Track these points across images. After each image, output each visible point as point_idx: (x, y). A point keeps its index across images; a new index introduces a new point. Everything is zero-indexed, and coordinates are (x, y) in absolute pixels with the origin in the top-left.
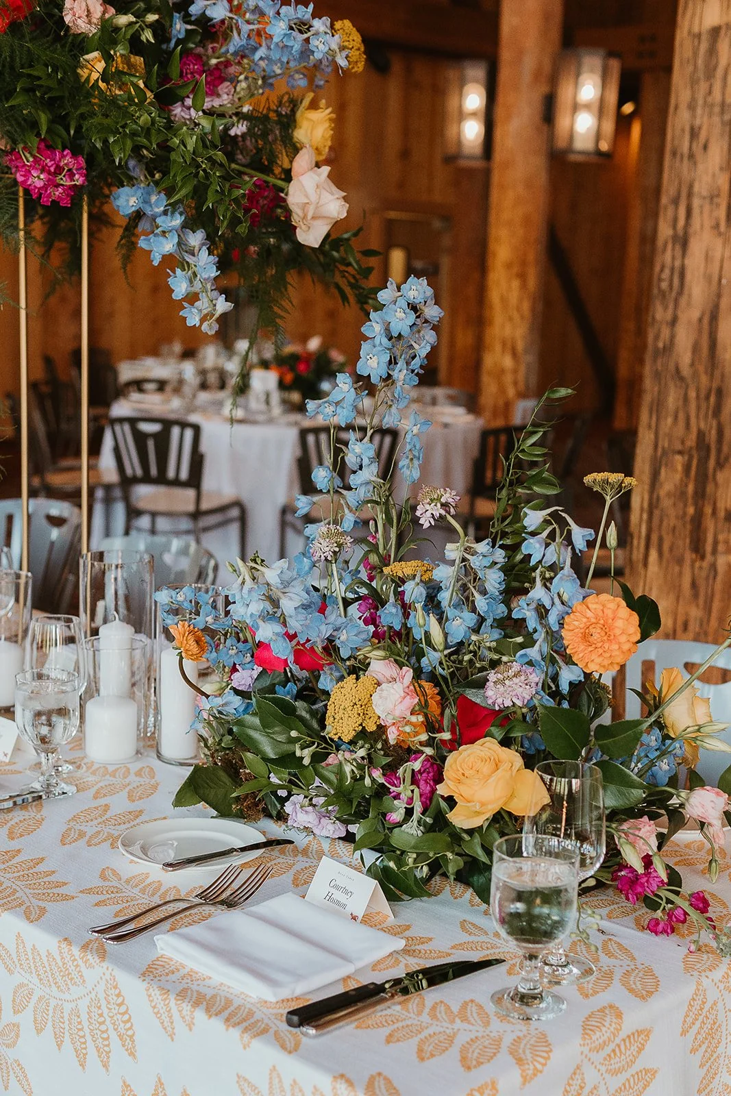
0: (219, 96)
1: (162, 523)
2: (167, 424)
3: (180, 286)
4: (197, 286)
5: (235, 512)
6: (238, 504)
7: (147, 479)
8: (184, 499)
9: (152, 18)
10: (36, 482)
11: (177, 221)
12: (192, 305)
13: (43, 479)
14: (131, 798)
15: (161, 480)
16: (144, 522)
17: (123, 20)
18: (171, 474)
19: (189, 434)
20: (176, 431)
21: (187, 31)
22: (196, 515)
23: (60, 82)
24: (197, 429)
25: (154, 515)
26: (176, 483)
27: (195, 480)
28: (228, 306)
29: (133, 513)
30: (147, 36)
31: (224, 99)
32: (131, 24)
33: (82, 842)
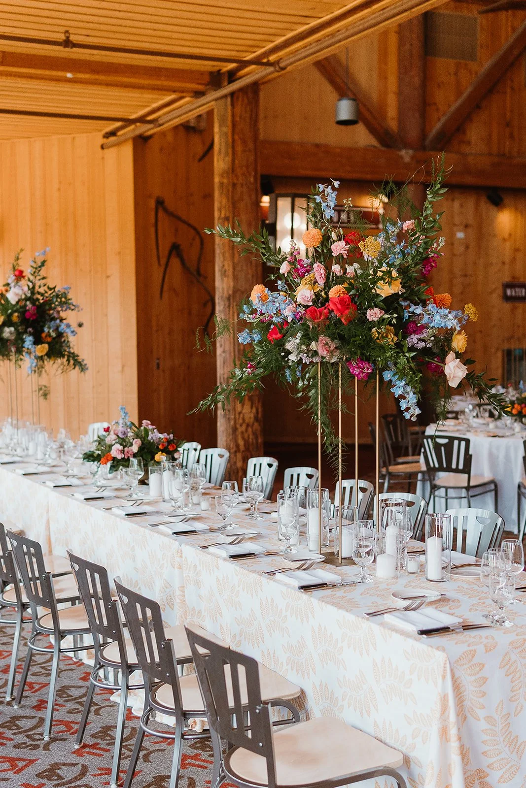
0: (423, 334)
1: (451, 493)
2: (451, 439)
3: (403, 405)
4: (410, 405)
5: (492, 487)
6: (492, 482)
7: (441, 469)
8: (462, 479)
9: (395, 315)
10: (384, 471)
11: (403, 383)
12: (407, 412)
13: (387, 469)
14: (387, 585)
15: (449, 469)
16: (442, 492)
17: (386, 316)
18: (454, 466)
19: (463, 444)
20: (456, 442)
21: (409, 316)
22: (468, 488)
23: (364, 340)
24: (468, 441)
25: (447, 488)
26: (457, 471)
27: (467, 470)
28: (420, 412)
29: (434, 488)
30: (394, 321)
31: (424, 335)
32: (389, 318)
33: (368, 595)
